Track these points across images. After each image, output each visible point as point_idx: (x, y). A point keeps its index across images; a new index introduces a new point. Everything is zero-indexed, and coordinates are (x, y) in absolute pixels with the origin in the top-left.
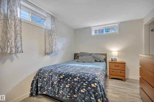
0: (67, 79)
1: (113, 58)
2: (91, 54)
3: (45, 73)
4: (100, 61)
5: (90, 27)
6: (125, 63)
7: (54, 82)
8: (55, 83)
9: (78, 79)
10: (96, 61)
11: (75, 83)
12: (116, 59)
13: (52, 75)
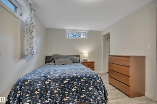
0: (72, 82)
1: (85, 59)
2: (67, 56)
3: (35, 84)
4: (77, 62)
5: (64, 29)
6: (94, 62)
7: (53, 91)
8: (55, 91)
9: (85, 79)
10: (73, 62)
11: (82, 83)
12: (87, 60)
13: (50, 83)
